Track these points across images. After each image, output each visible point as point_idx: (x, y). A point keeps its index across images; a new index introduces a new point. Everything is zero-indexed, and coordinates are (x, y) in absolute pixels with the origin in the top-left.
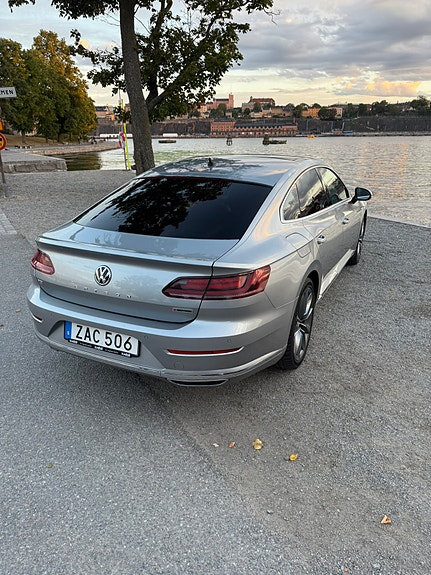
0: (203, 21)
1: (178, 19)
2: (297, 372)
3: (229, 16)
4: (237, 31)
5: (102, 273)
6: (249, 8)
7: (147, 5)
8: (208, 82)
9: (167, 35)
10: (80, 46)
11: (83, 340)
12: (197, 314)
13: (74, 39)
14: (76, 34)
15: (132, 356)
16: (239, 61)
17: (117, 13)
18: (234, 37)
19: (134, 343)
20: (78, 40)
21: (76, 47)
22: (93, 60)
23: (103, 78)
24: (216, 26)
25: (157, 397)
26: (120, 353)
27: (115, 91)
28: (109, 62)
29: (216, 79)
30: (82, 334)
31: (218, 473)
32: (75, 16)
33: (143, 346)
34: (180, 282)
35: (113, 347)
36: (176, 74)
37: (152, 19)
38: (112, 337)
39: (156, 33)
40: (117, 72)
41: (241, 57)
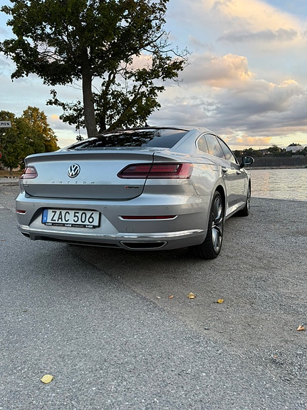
0: (135, 86)
1: (119, 85)
3: (151, 83)
4: (156, 91)
5: (73, 169)
6: (163, 78)
7: (100, 75)
8: (138, 121)
9: (112, 94)
10: (56, 100)
11: (56, 222)
12: (143, 189)
13: (52, 95)
14: (54, 93)
15: (94, 227)
16: (158, 108)
17: (81, 82)
18: (154, 94)
19: (96, 216)
20: (55, 96)
21: (53, 100)
22: (64, 109)
23: (70, 119)
24: (144, 89)
26: (84, 226)
27: (78, 127)
28: (75, 110)
29: (143, 118)
30: (56, 218)
32: (53, 84)
33: (103, 217)
34: (130, 168)
35: (79, 222)
36: (117, 117)
37: (103, 85)
38: (79, 215)
39: (105, 93)
40: (79, 115)
41: (159, 106)
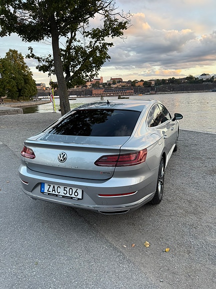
0: (91, 42)
1: (79, 41)
2: (160, 205)
3: (103, 40)
4: (107, 46)
5: (62, 156)
6: (112, 36)
7: (65, 35)
8: (94, 69)
9: (74, 48)
10: (33, 55)
11: (51, 193)
12: (113, 175)
13: (30, 51)
14: (31, 49)
15: (79, 199)
16: (109, 59)
18: (106, 48)
20: (32, 51)
21: (31, 55)
22: (39, 61)
23: (43, 69)
24: (98, 44)
25: (88, 222)
26: (72, 198)
27: (50, 75)
28: (47, 61)
29: (98, 68)
30: (51, 190)
31: (129, 261)
32: (30, 40)
34: (103, 158)
35: (68, 195)
36: (79, 67)
37: (67, 42)
38: (68, 189)
39: (69, 48)
40: (51, 66)
41: (110, 58)
